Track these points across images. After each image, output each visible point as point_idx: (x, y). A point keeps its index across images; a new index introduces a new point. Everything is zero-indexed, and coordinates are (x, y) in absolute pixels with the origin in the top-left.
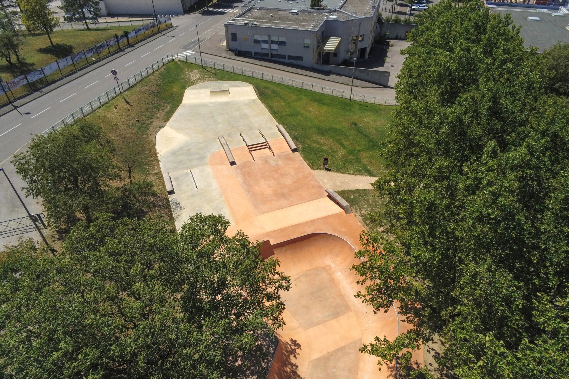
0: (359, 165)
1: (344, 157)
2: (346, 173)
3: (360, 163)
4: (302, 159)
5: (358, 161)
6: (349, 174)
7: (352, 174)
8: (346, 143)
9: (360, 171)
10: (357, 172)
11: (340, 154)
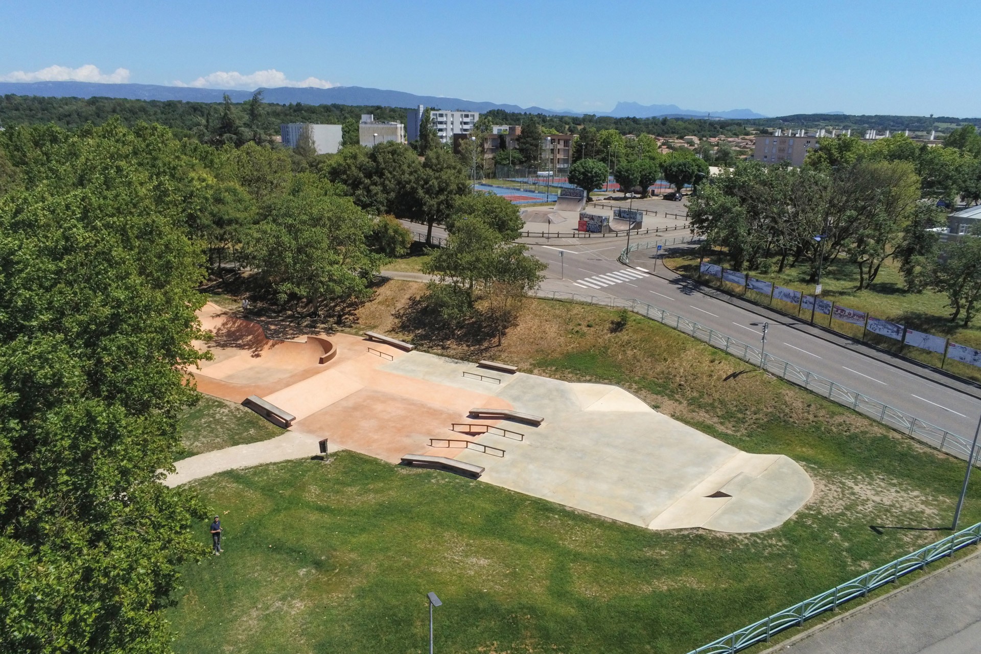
0: (263, 484)
1: (303, 487)
2: (281, 462)
3: (263, 489)
4: (378, 457)
5: (268, 490)
6: (275, 464)
7: (267, 465)
8: (314, 517)
9: (255, 474)
10: (261, 469)
11: (314, 489)
